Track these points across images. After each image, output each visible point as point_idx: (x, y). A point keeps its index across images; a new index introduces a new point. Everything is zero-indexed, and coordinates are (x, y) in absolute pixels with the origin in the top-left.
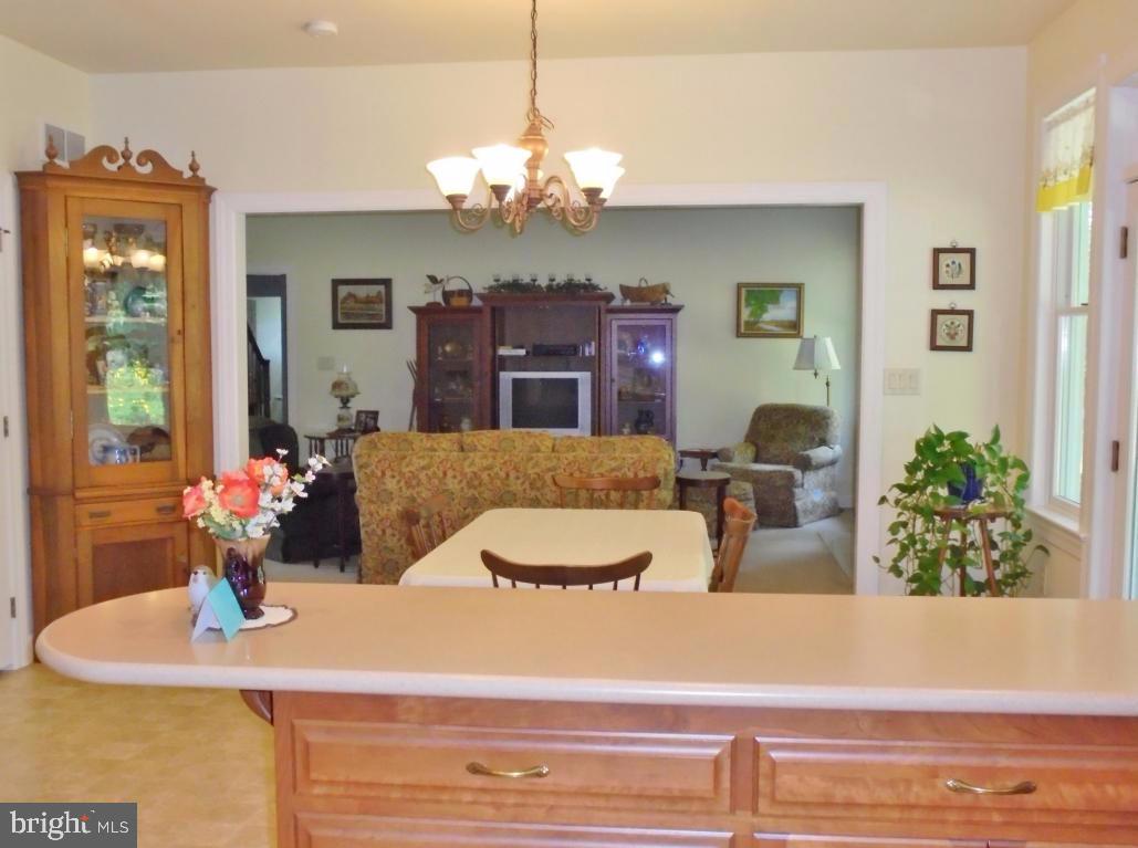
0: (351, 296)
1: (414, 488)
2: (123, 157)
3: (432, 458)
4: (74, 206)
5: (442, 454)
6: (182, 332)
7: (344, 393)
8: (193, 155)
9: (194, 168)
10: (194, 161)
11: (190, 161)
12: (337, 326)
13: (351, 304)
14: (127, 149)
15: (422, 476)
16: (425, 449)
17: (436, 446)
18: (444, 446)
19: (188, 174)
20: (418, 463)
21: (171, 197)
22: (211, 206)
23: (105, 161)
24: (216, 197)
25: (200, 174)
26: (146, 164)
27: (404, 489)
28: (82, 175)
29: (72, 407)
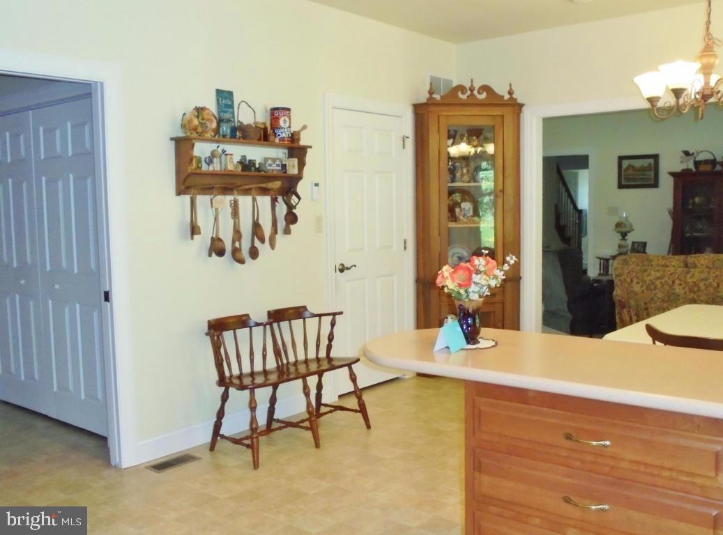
0: (630, 166)
1: (652, 290)
2: (470, 90)
3: (664, 271)
4: (442, 120)
5: (672, 269)
6: (503, 191)
7: (624, 230)
8: (510, 85)
9: (510, 93)
10: (511, 89)
11: (508, 89)
12: (621, 186)
13: (630, 172)
14: (472, 85)
15: (658, 283)
16: (659, 265)
17: (668, 264)
18: (673, 263)
19: (507, 97)
20: (654, 274)
21: (497, 111)
22: (522, 115)
23: (460, 95)
24: (525, 109)
25: (514, 96)
26: (482, 93)
27: (645, 291)
28: (447, 102)
29: (439, 235)
